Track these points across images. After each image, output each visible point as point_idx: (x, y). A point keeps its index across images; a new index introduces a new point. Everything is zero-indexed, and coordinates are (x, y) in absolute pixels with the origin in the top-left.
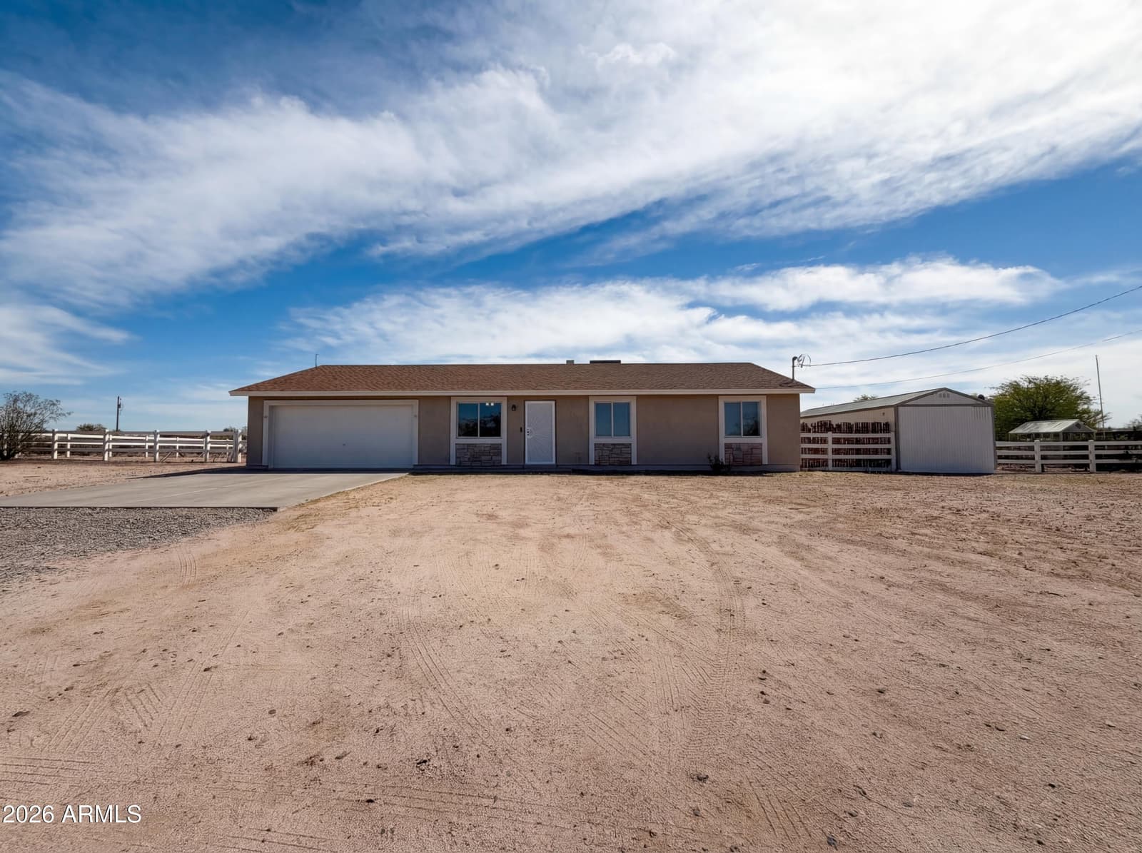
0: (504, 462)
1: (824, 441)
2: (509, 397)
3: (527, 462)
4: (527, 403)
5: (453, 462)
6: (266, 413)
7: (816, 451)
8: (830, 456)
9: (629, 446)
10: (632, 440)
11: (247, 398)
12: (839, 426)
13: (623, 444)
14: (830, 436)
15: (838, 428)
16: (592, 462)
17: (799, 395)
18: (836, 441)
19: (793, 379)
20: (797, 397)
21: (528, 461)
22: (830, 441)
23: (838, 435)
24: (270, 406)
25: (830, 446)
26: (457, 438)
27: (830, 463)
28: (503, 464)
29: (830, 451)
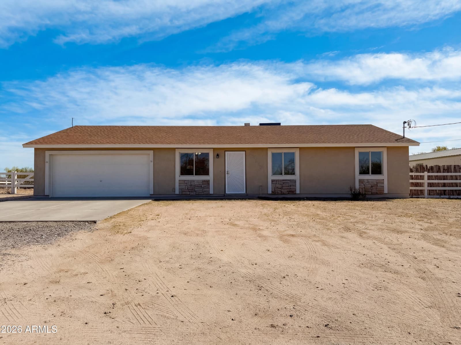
0: (211, 192)
1: (422, 178)
2: (214, 149)
3: (226, 192)
4: (226, 153)
5: (177, 192)
6: (47, 159)
7: (417, 185)
8: (426, 188)
9: (294, 181)
10: (296, 177)
11: (33, 149)
12: (432, 168)
13: (290, 180)
14: (426, 174)
15: (431, 169)
16: (270, 192)
17: (408, 147)
18: (429, 178)
19: (404, 137)
20: (407, 148)
21: (228, 192)
22: (426, 178)
23: (430, 174)
24: (49, 154)
25: (426, 181)
26: (180, 176)
27: (426, 193)
28: (210, 193)
29: (426, 185)
